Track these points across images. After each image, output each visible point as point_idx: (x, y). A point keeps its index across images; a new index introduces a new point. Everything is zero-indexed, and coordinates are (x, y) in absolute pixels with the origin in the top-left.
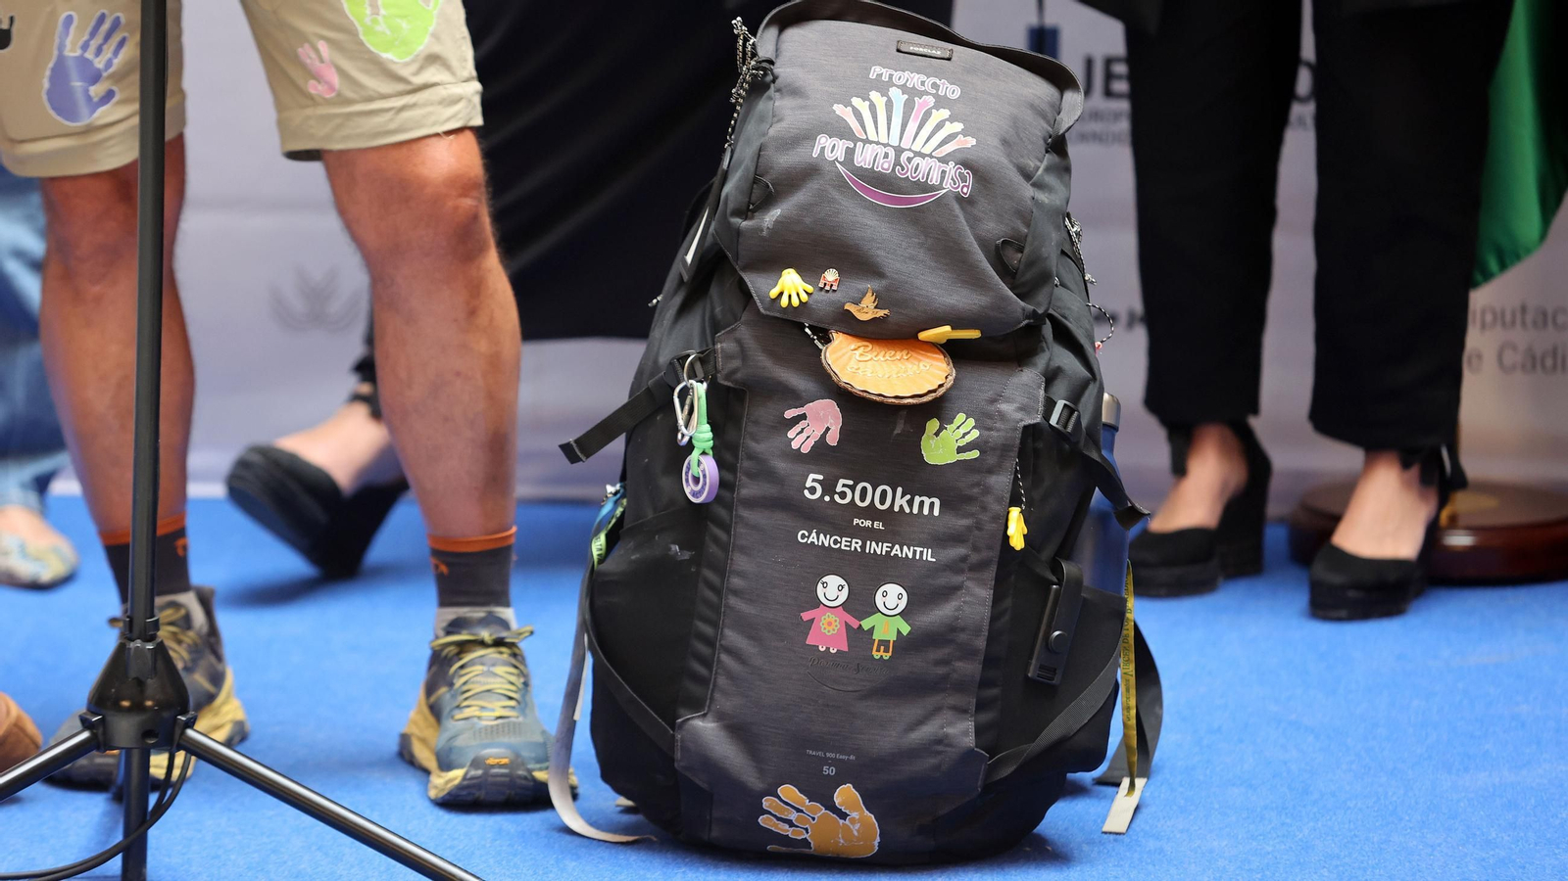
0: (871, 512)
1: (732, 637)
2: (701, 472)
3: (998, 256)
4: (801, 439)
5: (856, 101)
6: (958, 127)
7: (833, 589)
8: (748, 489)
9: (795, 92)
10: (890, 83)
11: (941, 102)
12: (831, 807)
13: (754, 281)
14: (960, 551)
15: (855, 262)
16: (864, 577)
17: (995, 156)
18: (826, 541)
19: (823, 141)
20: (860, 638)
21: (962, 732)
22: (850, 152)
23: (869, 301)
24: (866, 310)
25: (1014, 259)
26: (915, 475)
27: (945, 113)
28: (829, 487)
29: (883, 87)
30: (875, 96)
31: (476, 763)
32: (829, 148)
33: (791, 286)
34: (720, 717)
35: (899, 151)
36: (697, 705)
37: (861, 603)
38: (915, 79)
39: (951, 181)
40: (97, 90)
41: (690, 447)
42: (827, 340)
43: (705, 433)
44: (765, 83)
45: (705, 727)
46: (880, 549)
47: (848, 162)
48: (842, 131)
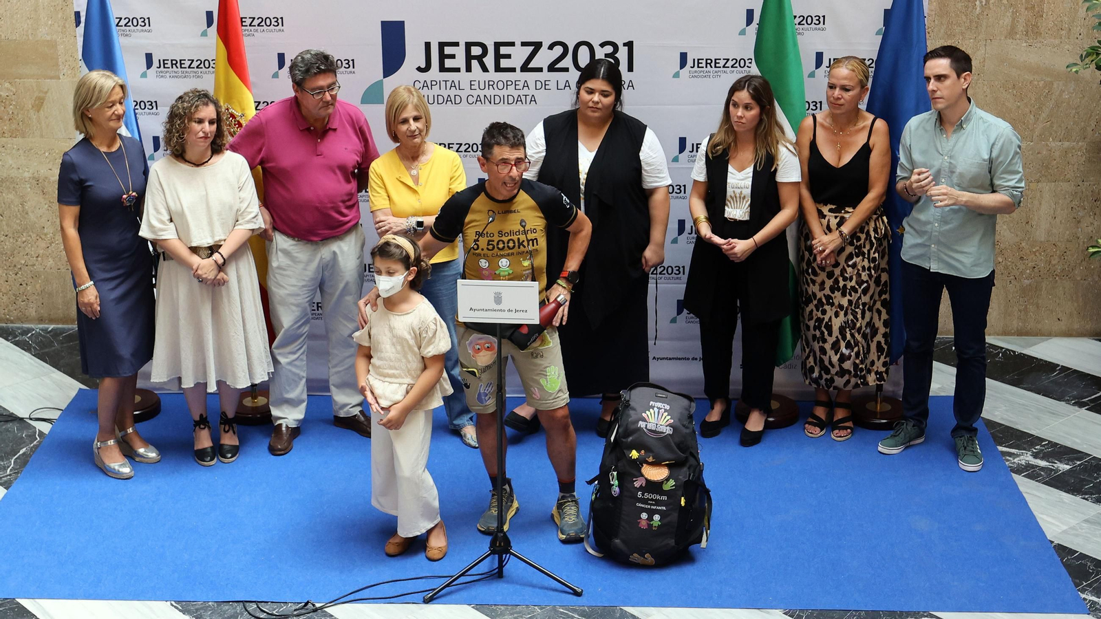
0: (652, 500)
1: (623, 524)
2: (616, 490)
3: (678, 446)
4: (637, 484)
5: (647, 412)
6: (669, 417)
7: (644, 516)
8: (626, 495)
9: (634, 409)
10: (654, 407)
11: (666, 410)
12: (644, 557)
13: (625, 451)
14: (671, 506)
15: (648, 450)
16: (651, 513)
17: (678, 424)
18: (643, 506)
19: (641, 423)
20: (650, 526)
21: (672, 542)
22: (646, 425)
23: (651, 458)
24: (651, 459)
25: (681, 445)
26: (662, 493)
27: (666, 414)
28: (643, 495)
30: (651, 410)
31: (568, 535)
32: (642, 424)
33: (634, 454)
34: (621, 539)
35: (657, 424)
36: (616, 537)
37: (650, 519)
38: (659, 405)
39: (669, 431)
40: (487, 398)
41: (613, 485)
42: (642, 466)
43: (616, 482)
44: (627, 405)
45: (617, 541)
46: (654, 507)
47: (646, 428)
48: (644, 420)
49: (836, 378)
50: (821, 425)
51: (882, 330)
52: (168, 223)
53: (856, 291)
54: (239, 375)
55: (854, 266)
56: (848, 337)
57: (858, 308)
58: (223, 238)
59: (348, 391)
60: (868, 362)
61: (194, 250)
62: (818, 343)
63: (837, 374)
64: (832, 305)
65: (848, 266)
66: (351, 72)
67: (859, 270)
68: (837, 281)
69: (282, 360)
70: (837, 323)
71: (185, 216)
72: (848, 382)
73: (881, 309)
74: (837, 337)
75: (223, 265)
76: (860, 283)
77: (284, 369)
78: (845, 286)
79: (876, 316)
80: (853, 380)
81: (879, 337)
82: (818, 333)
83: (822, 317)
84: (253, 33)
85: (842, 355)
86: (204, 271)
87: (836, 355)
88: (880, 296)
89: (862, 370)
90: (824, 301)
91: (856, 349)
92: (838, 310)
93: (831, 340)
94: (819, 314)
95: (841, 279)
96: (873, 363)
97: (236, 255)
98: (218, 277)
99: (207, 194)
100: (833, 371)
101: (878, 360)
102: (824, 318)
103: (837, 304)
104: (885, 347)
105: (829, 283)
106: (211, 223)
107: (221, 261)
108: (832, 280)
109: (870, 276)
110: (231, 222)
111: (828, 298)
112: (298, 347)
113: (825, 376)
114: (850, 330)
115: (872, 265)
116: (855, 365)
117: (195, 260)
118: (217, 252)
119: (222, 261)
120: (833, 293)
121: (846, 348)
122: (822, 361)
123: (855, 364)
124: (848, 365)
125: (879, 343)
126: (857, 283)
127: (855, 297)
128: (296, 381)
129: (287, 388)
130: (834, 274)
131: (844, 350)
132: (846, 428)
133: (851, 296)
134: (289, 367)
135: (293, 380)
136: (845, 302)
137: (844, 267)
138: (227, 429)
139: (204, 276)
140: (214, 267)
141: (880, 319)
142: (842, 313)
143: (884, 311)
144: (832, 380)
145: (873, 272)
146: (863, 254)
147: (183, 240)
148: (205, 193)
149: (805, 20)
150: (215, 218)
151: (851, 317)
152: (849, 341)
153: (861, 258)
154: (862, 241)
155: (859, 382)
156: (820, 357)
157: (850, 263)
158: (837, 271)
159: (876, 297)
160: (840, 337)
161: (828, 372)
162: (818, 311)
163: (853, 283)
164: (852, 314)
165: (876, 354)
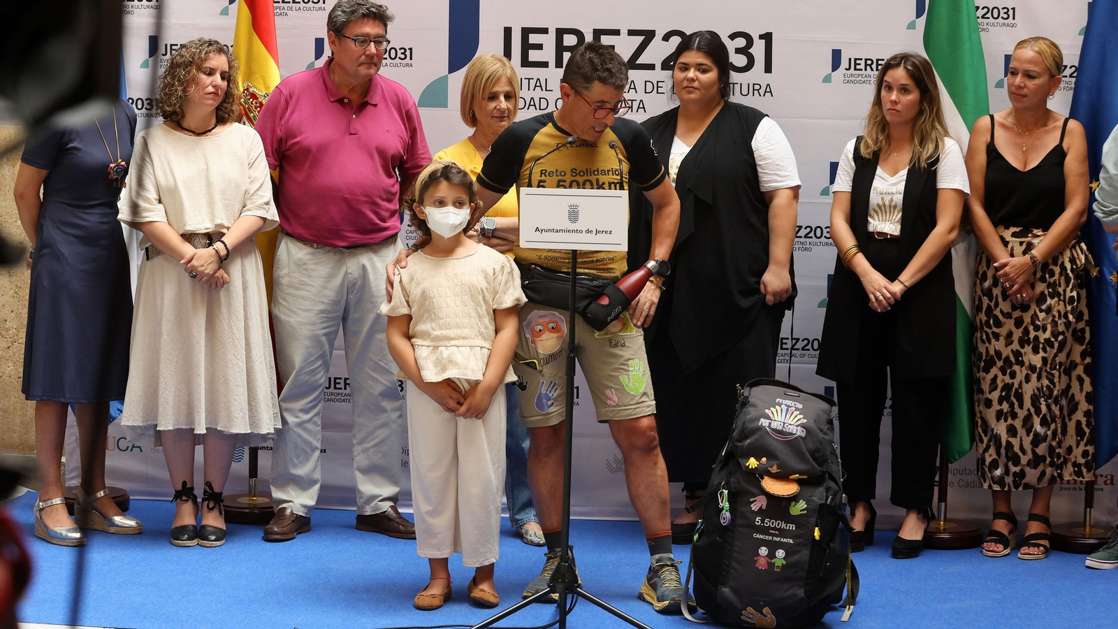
0: (775, 529)
1: (734, 564)
2: (726, 516)
3: (812, 454)
4: (755, 507)
5: (772, 409)
6: (802, 416)
7: (763, 551)
8: (740, 522)
9: (754, 406)
10: (782, 404)
11: (797, 409)
12: (762, 613)
13: (742, 461)
14: (800, 540)
15: (772, 457)
16: (773, 547)
17: (812, 425)
18: (762, 537)
19: (762, 420)
20: (771, 565)
21: (800, 592)
22: (770, 424)
23: (775, 467)
24: (774, 470)
25: (817, 455)
26: (788, 518)
27: (798, 412)
28: (763, 521)
29: (780, 405)
30: (777, 407)
31: (673, 599)
32: (764, 422)
33: (753, 463)
34: (730, 587)
35: (784, 423)
36: (724, 584)
37: (772, 555)
38: (789, 403)
39: (800, 433)
40: (549, 403)
41: (723, 509)
42: (763, 478)
43: (727, 505)
44: (745, 403)
45: (726, 590)
46: (777, 539)
47: (769, 426)
48: (768, 417)
49: (1027, 469)
50: (1005, 542)
51: (1084, 406)
52: (156, 202)
53: (1052, 347)
54: (236, 415)
55: (1049, 311)
56: (1044, 408)
57: (1055, 369)
58: (226, 225)
59: (378, 479)
60: (1065, 445)
61: (188, 237)
62: (1006, 421)
63: (1029, 464)
64: (1021, 364)
65: (1041, 311)
66: (407, 65)
67: (1054, 316)
68: (1026, 332)
69: (291, 419)
70: (1028, 390)
71: (179, 194)
72: (1043, 473)
73: (1084, 376)
74: (1029, 410)
75: (225, 259)
76: (1055, 334)
77: (292, 432)
78: (1036, 338)
79: (1075, 385)
80: (1049, 471)
81: (1079, 416)
82: (1005, 406)
83: (1011, 381)
84: (286, 11)
85: (1037, 435)
86: (202, 262)
87: (1028, 435)
88: (1083, 358)
89: (1059, 456)
90: (1012, 359)
91: (1053, 426)
92: (1029, 372)
93: (1022, 414)
94: (1007, 379)
95: (1031, 328)
96: (1070, 450)
97: (242, 248)
98: (217, 274)
99: (208, 168)
100: (1024, 460)
101: (1077, 447)
102: (1013, 383)
103: (1027, 363)
104: (1087, 431)
105: (1017, 333)
106: (211, 204)
107: (223, 252)
108: (1021, 329)
109: (1068, 324)
110: (238, 206)
111: (1017, 354)
112: (311, 405)
113: (1013, 469)
114: (1046, 401)
115: (1069, 308)
116: (1051, 449)
117: (187, 249)
118: (220, 241)
119: (225, 252)
120: (1023, 347)
121: (1042, 424)
122: (1009, 444)
123: (1051, 447)
124: (1042, 449)
125: (1079, 423)
126: (1053, 334)
127: (1051, 352)
128: (306, 452)
129: (295, 460)
130: (1023, 322)
131: (1038, 427)
132: (1038, 546)
133: (1045, 351)
134: (299, 431)
135: (303, 450)
136: (1037, 360)
137: (1035, 312)
138: (211, 505)
139: (200, 269)
140: (214, 259)
141: (1081, 390)
142: (1034, 377)
143: (1087, 380)
144: (1022, 474)
145: (1071, 317)
146: (1059, 295)
147: (175, 226)
148: (205, 167)
149: (989, 11)
150: (217, 197)
151: (1046, 382)
152: (1044, 415)
153: (1056, 299)
154: (1057, 276)
155: (1056, 474)
156: (1008, 442)
157: (1044, 307)
158: (1027, 318)
159: (1078, 360)
160: (1032, 410)
161: (1016, 461)
162: (1004, 374)
163: (1048, 334)
164: (1047, 378)
165: (1074, 438)
